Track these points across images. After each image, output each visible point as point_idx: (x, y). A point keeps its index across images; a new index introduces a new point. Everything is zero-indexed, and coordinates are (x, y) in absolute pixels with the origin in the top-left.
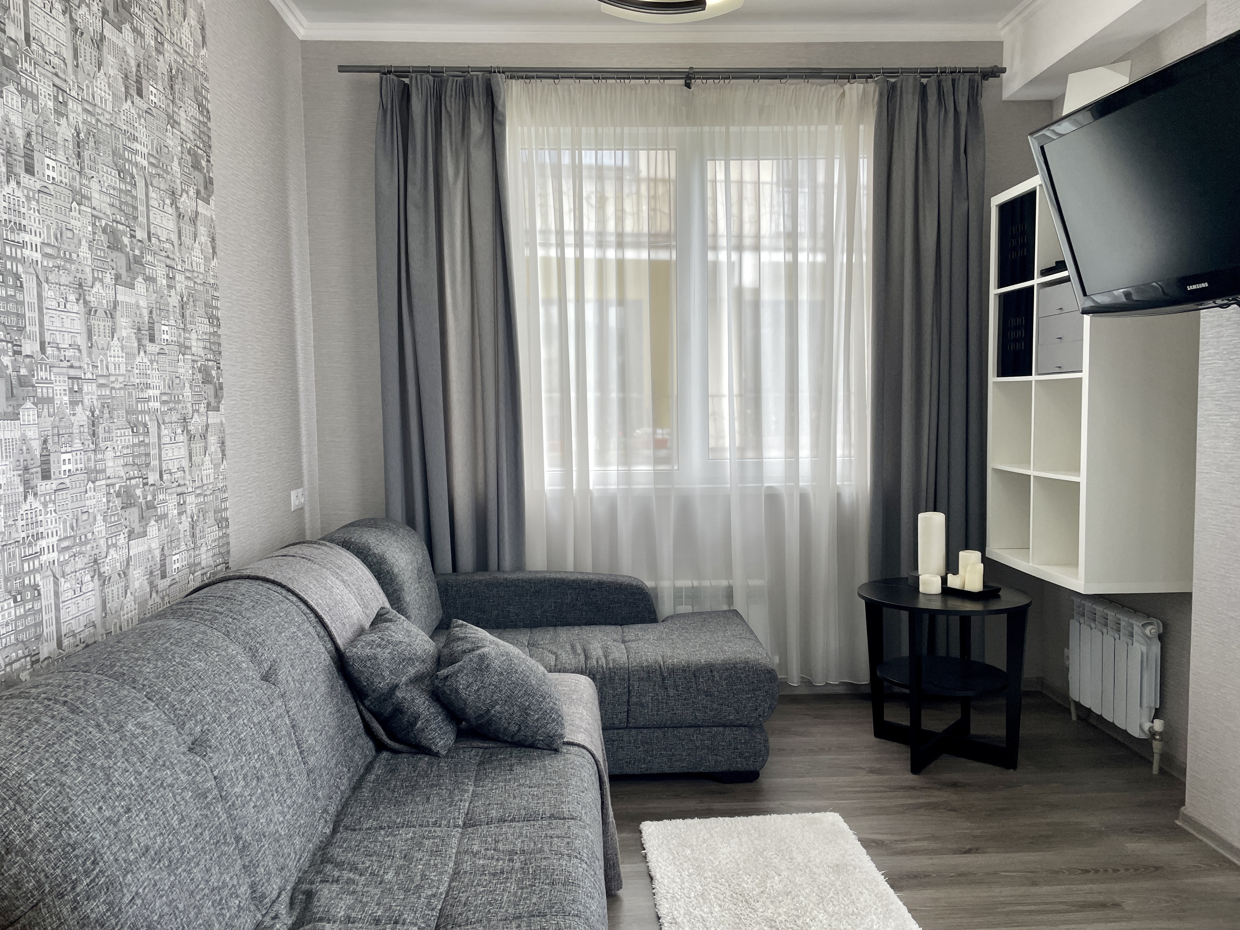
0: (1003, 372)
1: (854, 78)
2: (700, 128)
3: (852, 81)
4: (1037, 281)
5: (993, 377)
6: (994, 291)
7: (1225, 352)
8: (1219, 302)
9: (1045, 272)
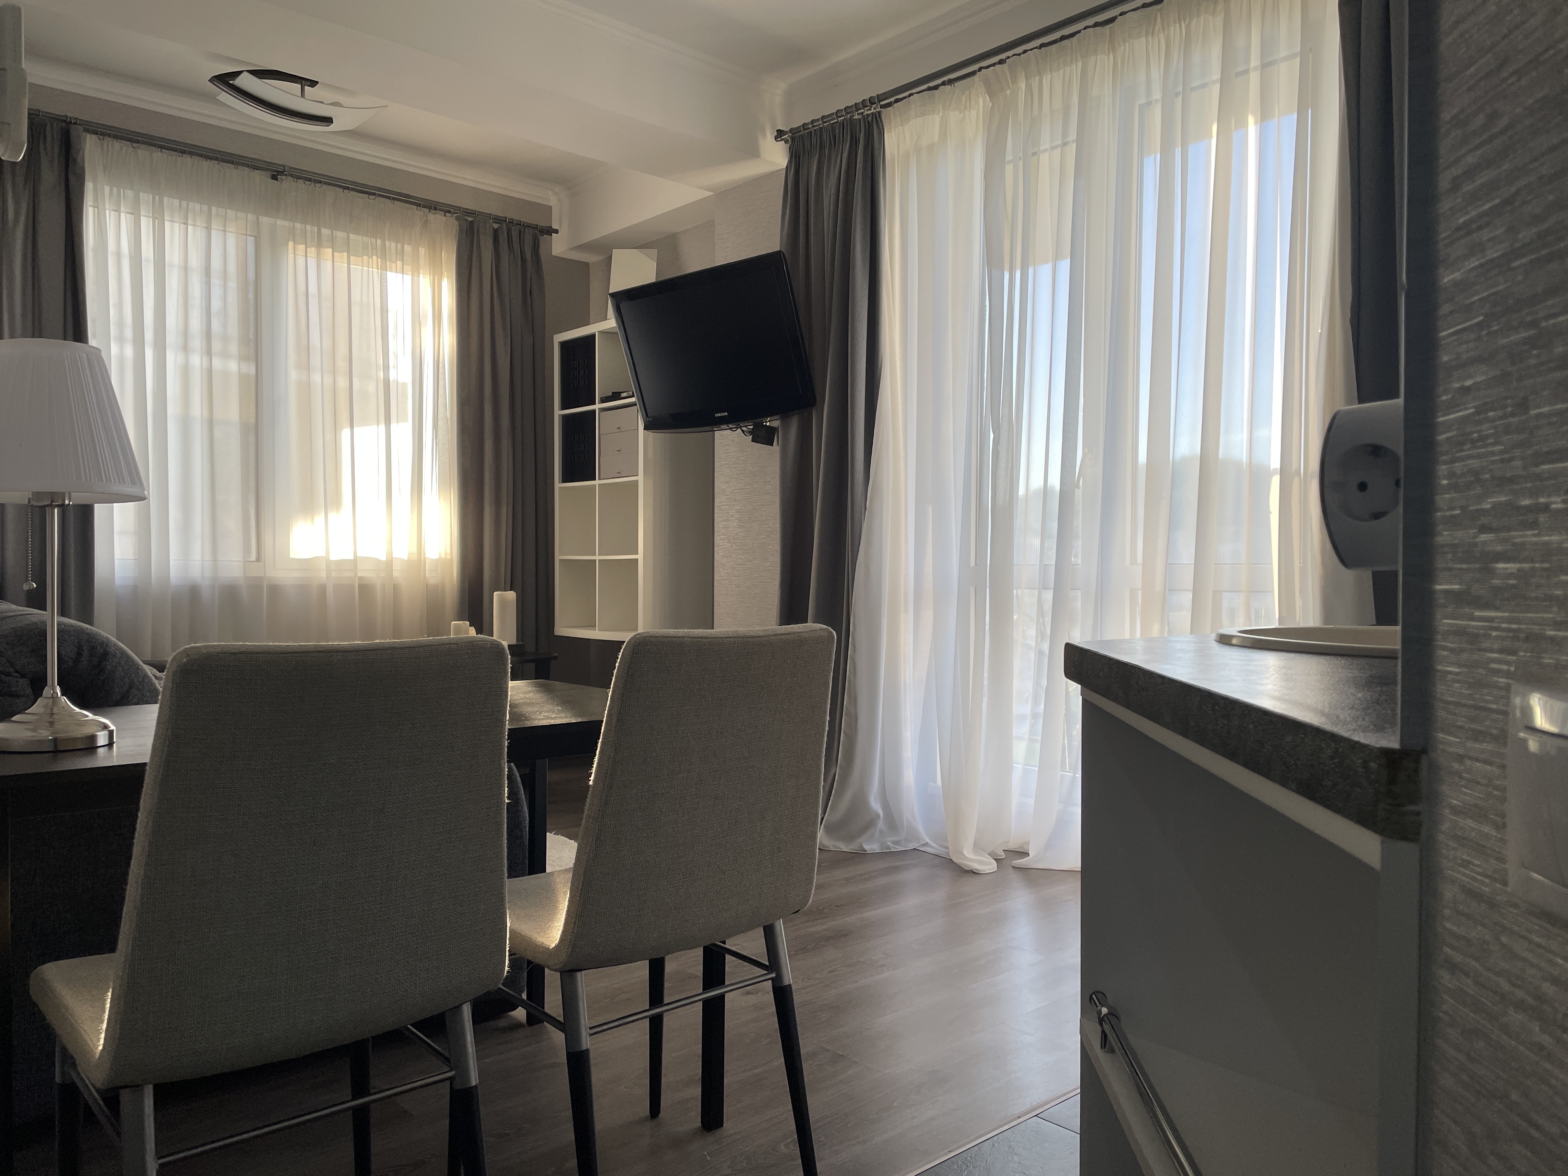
0: (566, 478)
1: (436, 209)
2: (291, 223)
3: (434, 211)
4: (597, 406)
5: (559, 483)
6: (558, 413)
7: (731, 463)
8: (731, 426)
9: (604, 400)
